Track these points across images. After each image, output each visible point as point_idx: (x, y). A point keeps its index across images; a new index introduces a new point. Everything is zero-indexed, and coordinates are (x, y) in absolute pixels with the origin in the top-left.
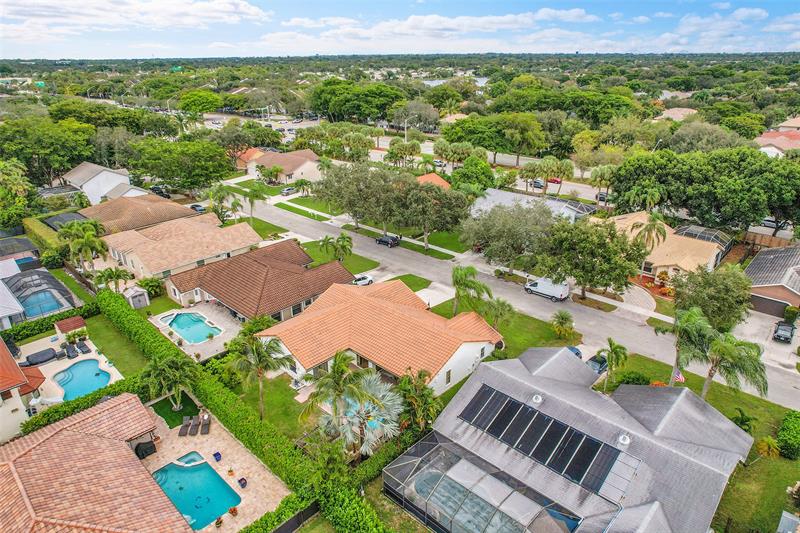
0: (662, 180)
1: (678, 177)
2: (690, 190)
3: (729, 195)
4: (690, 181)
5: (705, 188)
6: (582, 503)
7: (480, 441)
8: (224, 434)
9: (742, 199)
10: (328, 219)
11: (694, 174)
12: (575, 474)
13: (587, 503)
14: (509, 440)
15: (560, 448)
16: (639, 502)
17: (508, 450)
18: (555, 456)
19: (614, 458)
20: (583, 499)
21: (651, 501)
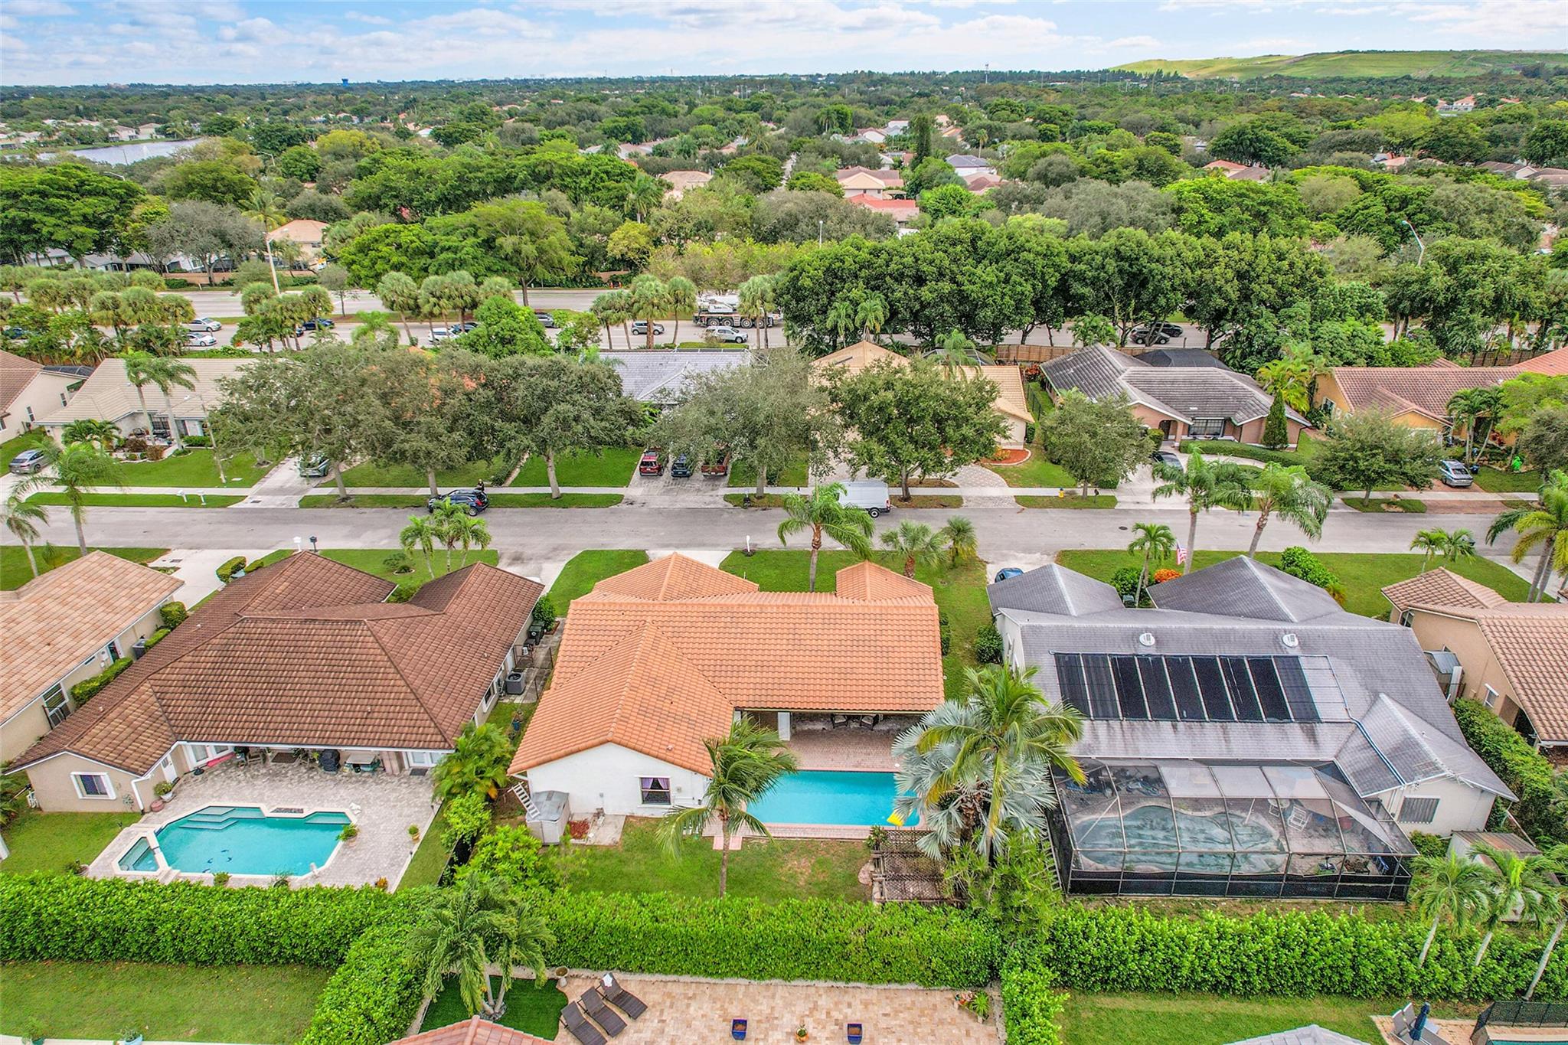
0: (875, 284)
1: (899, 278)
2: (925, 293)
3: (986, 292)
4: (920, 280)
5: (946, 287)
6: (1315, 742)
7: (1128, 735)
8: (676, 990)
9: (1004, 295)
10: (242, 498)
11: (925, 268)
12: (1277, 712)
13: (1320, 738)
14: (1163, 713)
15: (1233, 689)
16: (1367, 707)
17: (1174, 727)
18: (1237, 704)
19: (1298, 668)
20: (1312, 736)
21: (1375, 698)
